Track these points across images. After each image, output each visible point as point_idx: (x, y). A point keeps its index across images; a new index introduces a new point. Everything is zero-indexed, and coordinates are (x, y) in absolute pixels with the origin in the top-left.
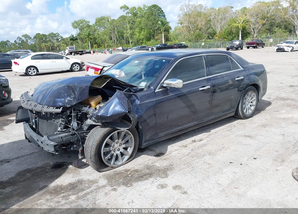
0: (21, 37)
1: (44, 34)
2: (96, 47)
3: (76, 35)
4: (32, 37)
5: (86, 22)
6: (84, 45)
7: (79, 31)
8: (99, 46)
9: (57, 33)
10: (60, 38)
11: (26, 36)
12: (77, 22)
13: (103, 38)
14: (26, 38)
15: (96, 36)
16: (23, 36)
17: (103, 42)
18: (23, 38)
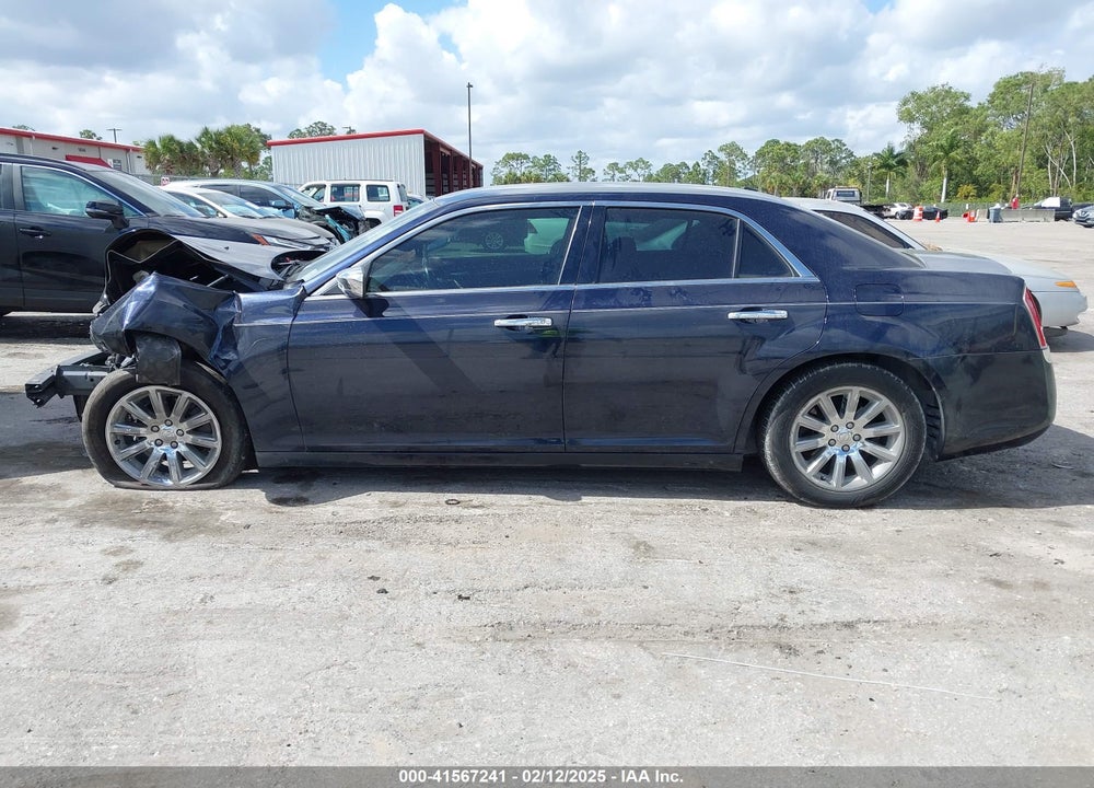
0: (717, 154)
1: (792, 142)
2: (966, 197)
3: (902, 144)
4: (751, 154)
5: (956, 96)
6: (926, 185)
7: (919, 132)
8: (983, 190)
9: (837, 140)
10: (842, 158)
11: (733, 149)
12: (920, 98)
13: (1005, 159)
14: (730, 155)
15: (978, 151)
16: (721, 149)
17: (1004, 175)
18: (722, 157)
